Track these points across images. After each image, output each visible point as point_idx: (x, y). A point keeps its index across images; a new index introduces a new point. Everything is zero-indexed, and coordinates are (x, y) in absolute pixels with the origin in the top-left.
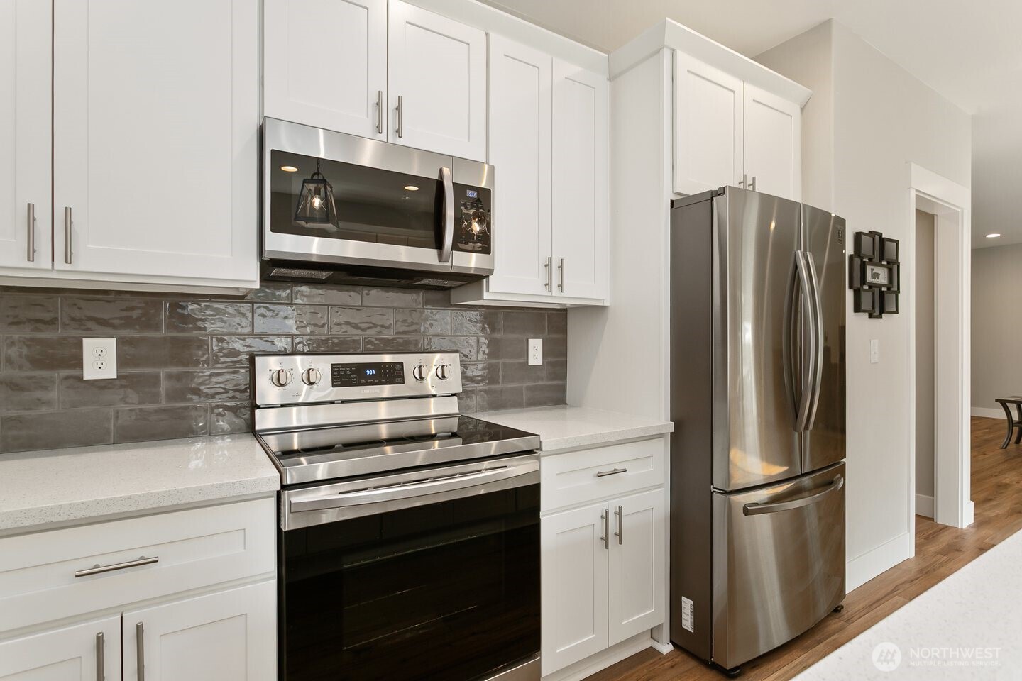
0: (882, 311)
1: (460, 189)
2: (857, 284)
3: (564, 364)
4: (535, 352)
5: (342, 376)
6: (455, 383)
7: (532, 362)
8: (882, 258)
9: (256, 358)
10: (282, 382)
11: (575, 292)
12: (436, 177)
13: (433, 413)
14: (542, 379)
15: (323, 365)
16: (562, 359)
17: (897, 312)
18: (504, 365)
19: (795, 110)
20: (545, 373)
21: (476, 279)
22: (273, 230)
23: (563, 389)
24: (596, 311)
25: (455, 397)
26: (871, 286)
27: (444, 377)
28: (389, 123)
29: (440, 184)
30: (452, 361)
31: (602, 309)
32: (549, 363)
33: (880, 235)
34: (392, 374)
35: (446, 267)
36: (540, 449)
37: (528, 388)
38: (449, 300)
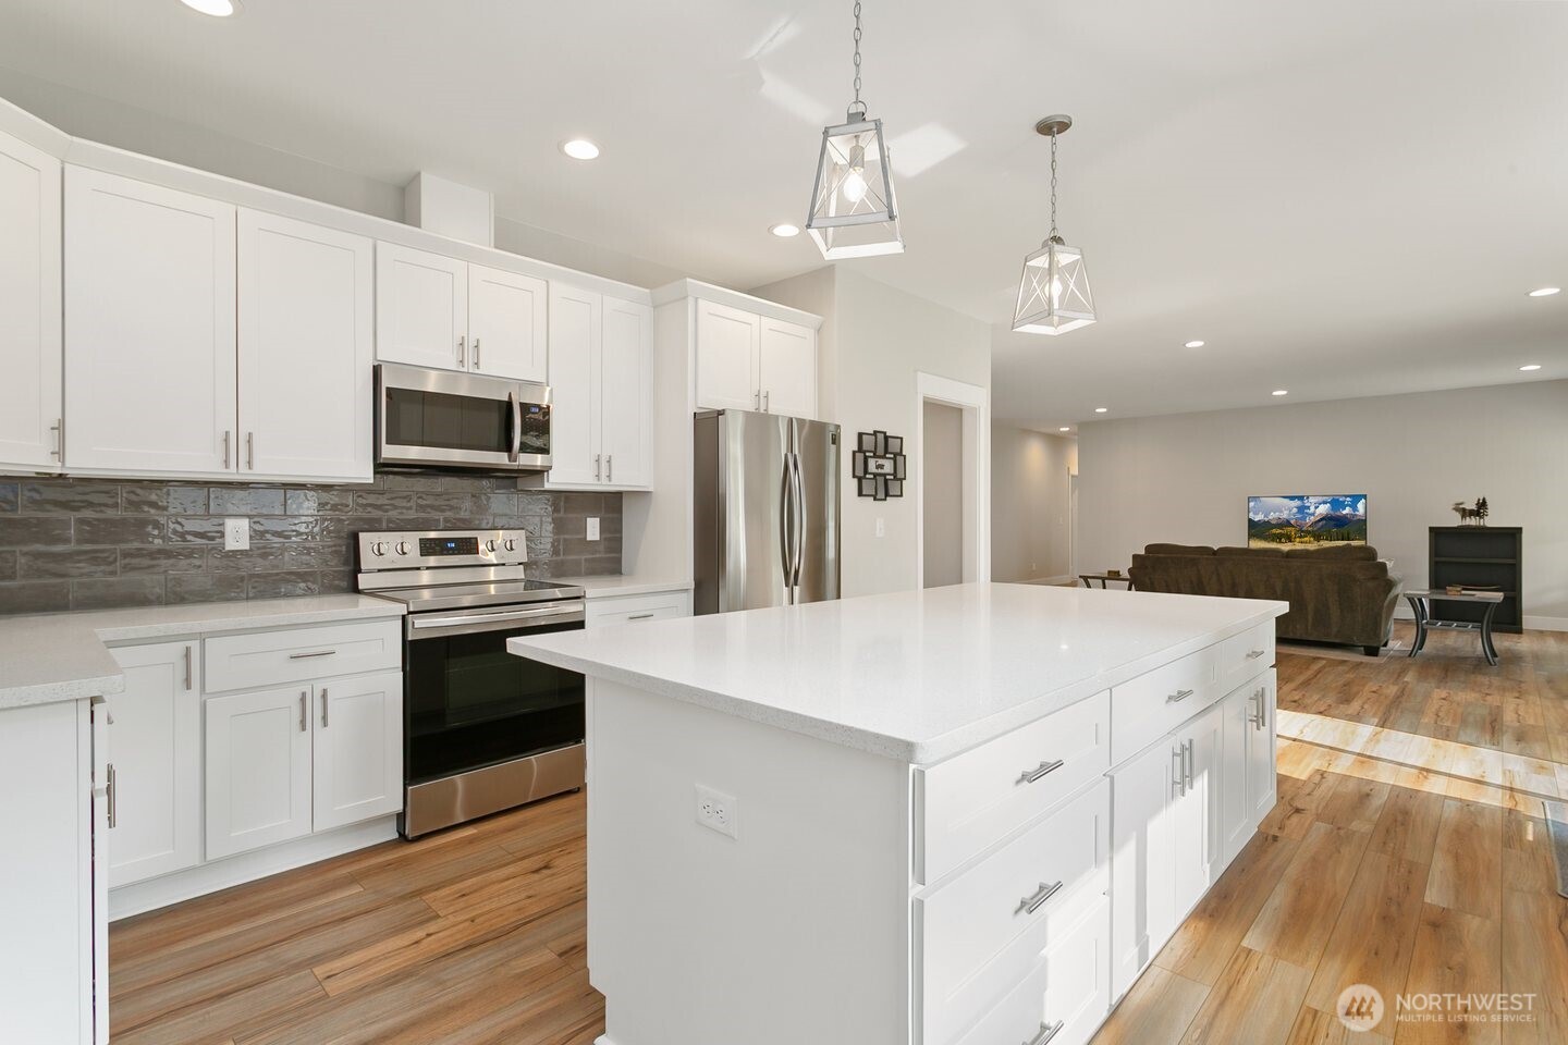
0: (887, 495)
1: (525, 407)
2: (860, 473)
3: (620, 540)
4: (593, 529)
5: (428, 548)
6: (521, 554)
7: (590, 537)
8: (886, 452)
9: (360, 534)
10: (382, 551)
11: (621, 480)
12: (506, 399)
13: (492, 578)
14: (600, 552)
15: (412, 540)
16: (618, 535)
17: (901, 495)
18: (565, 540)
19: (810, 334)
20: (602, 548)
21: (538, 473)
22: (387, 443)
23: (619, 561)
24: (642, 495)
25: (521, 566)
26: (875, 475)
27: (512, 549)
28: (470, 358)
29: (509, 405)
30: (518, 537)
31: (646, 494)
32: (605, 539)
33: (885, 433)
34: (469, 547)
35: (514, 465)
36: (584, 597)
37: (586, 560)
38: (515, 487)
